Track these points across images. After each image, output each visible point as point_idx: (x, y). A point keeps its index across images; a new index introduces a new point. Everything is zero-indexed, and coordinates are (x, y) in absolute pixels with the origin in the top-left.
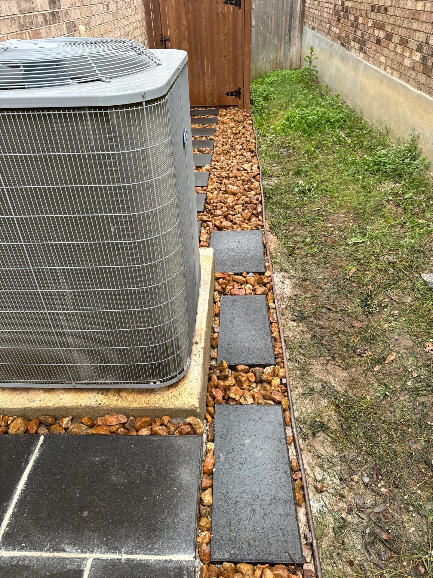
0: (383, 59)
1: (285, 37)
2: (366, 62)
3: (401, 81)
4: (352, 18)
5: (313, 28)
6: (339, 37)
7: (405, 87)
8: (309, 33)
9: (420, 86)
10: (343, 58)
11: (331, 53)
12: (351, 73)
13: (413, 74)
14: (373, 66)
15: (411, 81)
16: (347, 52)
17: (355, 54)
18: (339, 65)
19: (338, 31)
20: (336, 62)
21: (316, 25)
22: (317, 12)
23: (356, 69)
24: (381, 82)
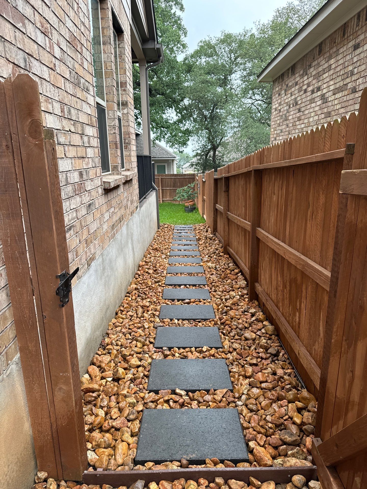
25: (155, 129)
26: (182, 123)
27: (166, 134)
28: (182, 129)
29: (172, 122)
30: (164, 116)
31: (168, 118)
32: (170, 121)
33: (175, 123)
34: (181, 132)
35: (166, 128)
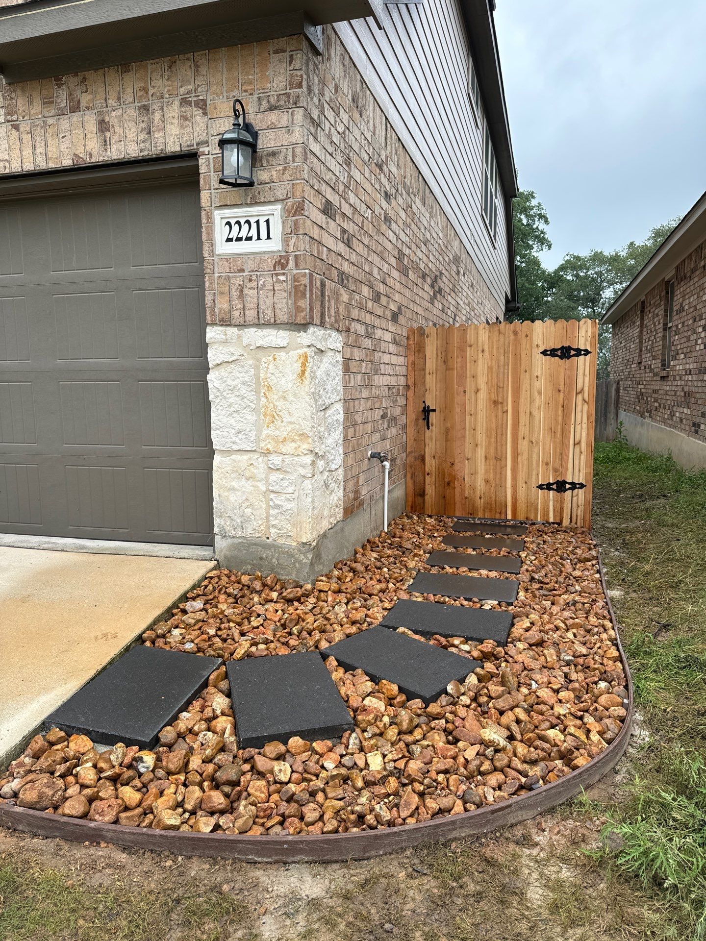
0: (658, 418)
2: (652, 423)
3: (664, 427)
4: (645, 398)
5: (625, 411)
6: (639, 412)
8: (622, 415)
9: (670, 426)
10: (642, 425)
11: (635, 424)
12: (645, 433)
13: (668, 421)
15: (667, 425)
16: (643, 420)
17: (648, 420)
19: (639, 409)
20: (638, 429)
21: (627, 408)
22: (627, 398)
23: (647, 429)
24: (657, 431)
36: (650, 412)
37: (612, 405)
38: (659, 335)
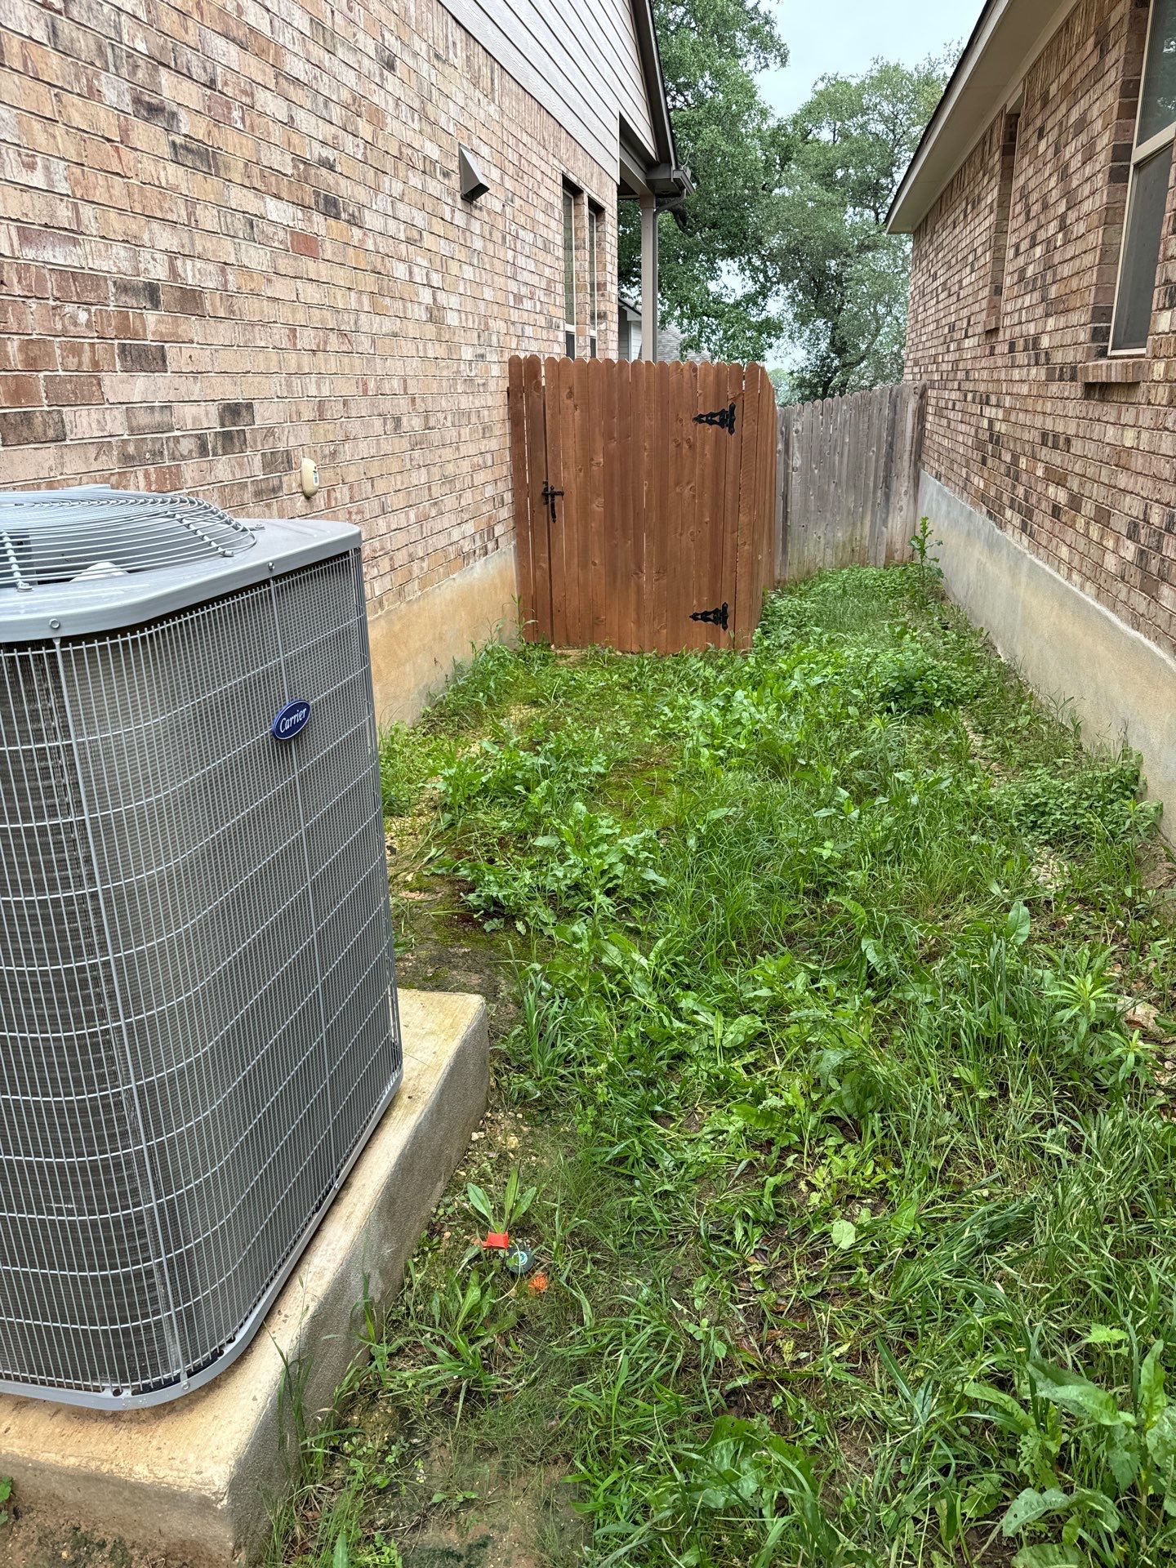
0: (1064, 552)
1: (875, 492)
2: (1033, 557)
3: (1098, 606)
4: (1007, 458)
5: (938, 476)
6: (983, 498)
7: (1106, 618)
8: (930, 486)
9: (1136, 620)
10: (992, 545)
11: (969, 533)
12: (1006, 579)
13: (1122, 590)
14: (1047, 568)
15: (1119, 606)
16: (998, 531)
17: (1013, 538)
18: (984, 560)
19: (982, 486)
20: (978, 552)
21: (942, 470)
22: (946, 442)
23: (1014, 572)
24: (1062, 605)
25: (685, 321)
26: (755, 304)
27: (713, 332)
28: (753, 320)
29: (731, 301)
30: (712, 286)
31: (724, 291)
32: (726, 300)
33: (737, 304)
34: (751, 327)
35: (716, 318)
36: (1027, 513)
37: (906, 457)
38: (1087, 206)
